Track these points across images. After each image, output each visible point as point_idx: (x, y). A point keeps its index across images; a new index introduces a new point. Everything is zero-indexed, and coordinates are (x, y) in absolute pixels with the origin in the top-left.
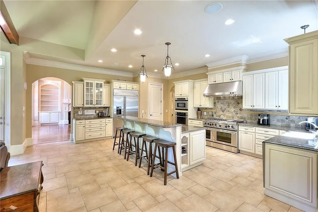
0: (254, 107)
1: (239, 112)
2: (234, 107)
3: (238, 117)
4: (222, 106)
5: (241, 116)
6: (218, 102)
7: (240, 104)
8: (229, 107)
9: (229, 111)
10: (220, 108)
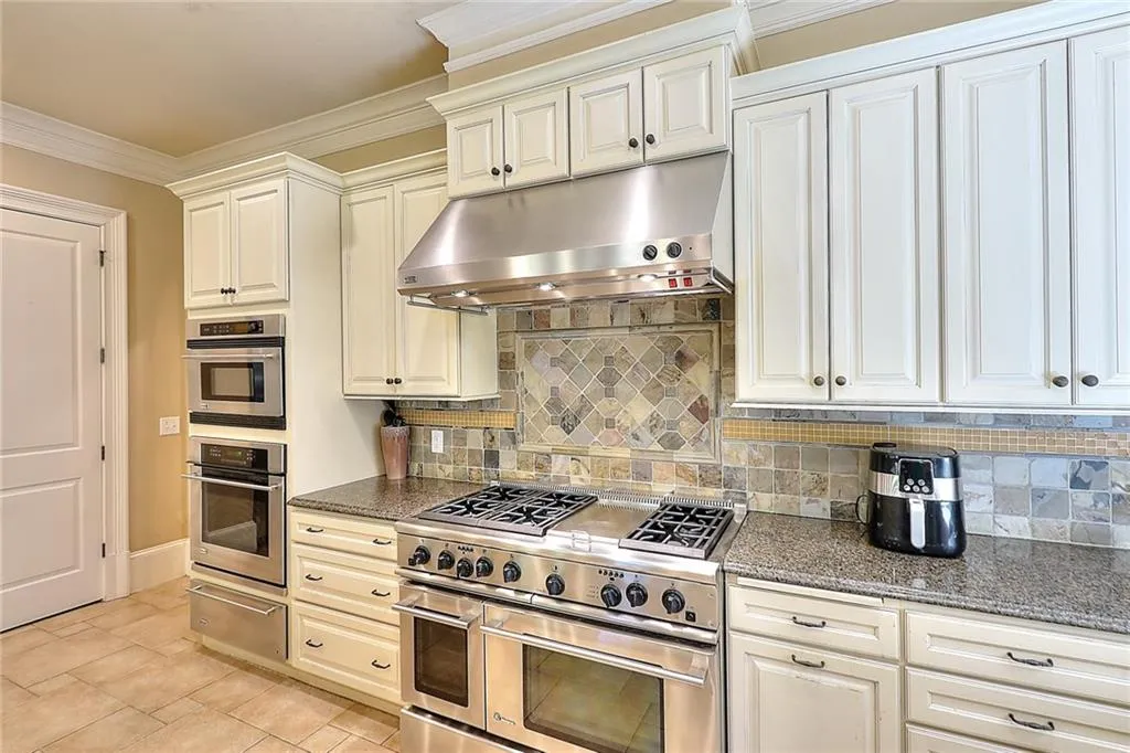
0: (840, 394)
1: (687, 426)
2: (655, 392)
3: (682, 470)
4: (560, 378)
5: (707, 458)
6: (530, 351)
7: (693, 362)
8: (609, 393)
9: (610, 423)
10: (541, 396)
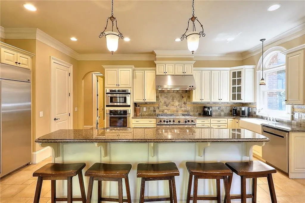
0: (203, 101)
1: (183, 105)
2: (179, 101)
3: (182, 111)
4: (166, 99)
5: (185, 109)
6: (161, 95)
7: (184, 97)
8: (173, 101)
9: (173, 105)
10: (163, 102)
